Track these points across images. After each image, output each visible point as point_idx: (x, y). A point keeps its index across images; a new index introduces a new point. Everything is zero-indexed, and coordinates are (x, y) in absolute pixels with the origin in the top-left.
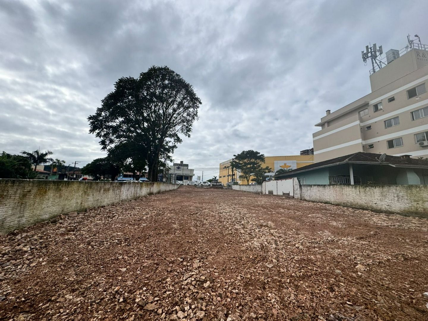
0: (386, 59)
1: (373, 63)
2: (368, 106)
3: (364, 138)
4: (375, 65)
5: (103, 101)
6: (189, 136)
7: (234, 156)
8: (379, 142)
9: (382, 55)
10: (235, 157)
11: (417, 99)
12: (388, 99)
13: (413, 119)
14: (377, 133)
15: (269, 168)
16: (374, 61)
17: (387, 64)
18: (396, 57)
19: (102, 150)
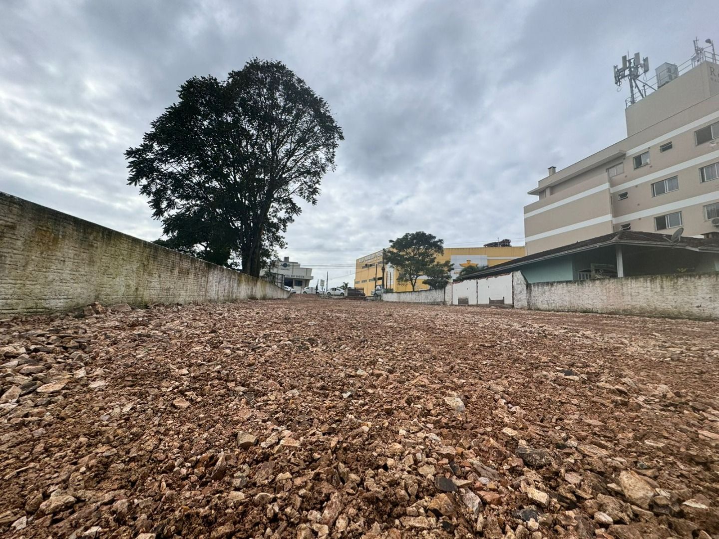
0: (655, 80)
1: (632, 87)
2: (624, 159)
3: (616, 213)
4: (636, 90)
5: (154, 125)
6: (314, 203)
7: (391, 241)
8: (640, 219)
9: (647, 74)
10: (391, 244)
11: (712, 145)
12: (661, 146)
13: (703, 181)
14: (639, 205)
15: (451, 263)
16: (634, 84)
17: (656, 88)
18: (673, 76)
19: (155, 217)
